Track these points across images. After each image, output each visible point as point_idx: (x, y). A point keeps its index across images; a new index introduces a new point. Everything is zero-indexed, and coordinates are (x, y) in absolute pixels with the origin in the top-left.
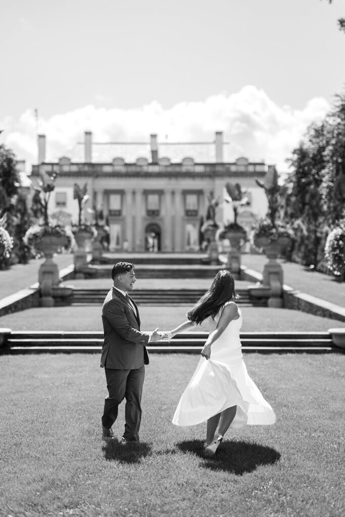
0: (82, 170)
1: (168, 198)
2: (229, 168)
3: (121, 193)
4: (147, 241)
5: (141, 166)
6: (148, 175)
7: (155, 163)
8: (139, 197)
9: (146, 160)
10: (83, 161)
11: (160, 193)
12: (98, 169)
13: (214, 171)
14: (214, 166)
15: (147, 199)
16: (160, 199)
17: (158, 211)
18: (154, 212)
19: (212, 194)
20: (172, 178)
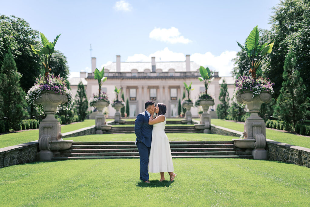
0: (115, 76)
1: (161, 90)
2: (194, 74)
3: (136, 88)
5: (146, 73)
6: (150, 78)
7: (154, 72)
8: (146, 90)
9: (149, 70)
10: (115, 71)
11: (157, 88)
12: (124, 75)
13: (185, 76)
14: (186, 73)
15: (150, 91)
16: (157, 91)
17: (156, 98)
18: (153, 98)
19: (184, 88)
20: (163, 80)
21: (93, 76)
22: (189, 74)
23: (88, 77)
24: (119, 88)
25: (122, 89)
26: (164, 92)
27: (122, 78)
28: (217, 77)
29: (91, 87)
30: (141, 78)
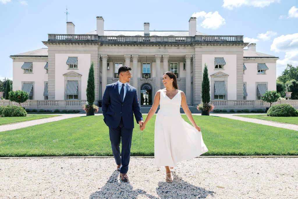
5: (137, 37)
6: (142, 44)
8: (135, 62)
11: (152, 61)
14: (194, 37)
15: (142, 66)
16: (151, 66)
17: (150, 74)
18: (147, 74)
19: (192, 59)
20: (161, 47)
21: (57, 40)
22: (199, 39)
23: (49, 40)
24: (97, 58)
25: (101, 59)
26: (162, 66)
27: (100, 44)
28: (241, 42)
29: (55, 56)
30: (129, 44)
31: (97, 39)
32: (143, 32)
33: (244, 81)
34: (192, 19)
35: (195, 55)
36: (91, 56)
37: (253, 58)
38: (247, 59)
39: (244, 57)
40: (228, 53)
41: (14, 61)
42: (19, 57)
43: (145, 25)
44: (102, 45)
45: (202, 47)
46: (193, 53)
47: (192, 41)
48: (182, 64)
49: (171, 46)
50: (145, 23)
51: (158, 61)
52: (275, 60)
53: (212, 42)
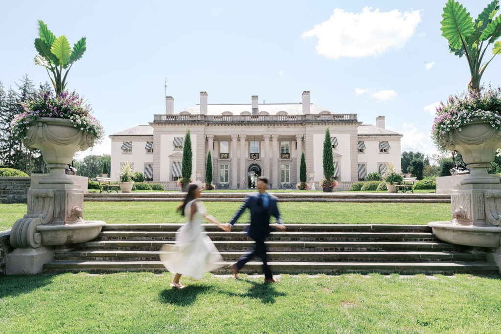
0: (196, 120)
3: (229, 139)
4: (249, 178)
5: (244, 116)
6: (249, 123)
7: (255, 116)
8: (243, 141)
9: (249, 113)
11: (260, 138)
13: (304, 121)
14: (305, 116)
15: (249, 145)
16: (260, 145)
17: (258, 154)
18: (255, 155)
19: (303, 139)
20: (270, 126)
21: (163, 120)
22: (310, 118)
23: (155, 121)
24: (203, 138)
25: (207, 139)
26: (271, 145)
27: (206, 124)
28: (355, 121)
29: (160, 137)
30: (237, 124)
31: (203, 119)
32: (251, 105)
33: (359, 162)
34: (305, 93)
35: (305, 134)
36: (197, 136)
37: (373, 136)
38: (367, 136)
39: (358, 135)
40: (340, 132)
41: (112, 141)
42: (118, 137)
43: (254, 98)
44: (208, 125)
45: (313, 126)
46: (304, 133)
47: (303, 119)
48: (293, 143)
49: (281, 125)
50: (253, 96)
51: (267, 141)
52: (400, 138)
53: (324, 121)
